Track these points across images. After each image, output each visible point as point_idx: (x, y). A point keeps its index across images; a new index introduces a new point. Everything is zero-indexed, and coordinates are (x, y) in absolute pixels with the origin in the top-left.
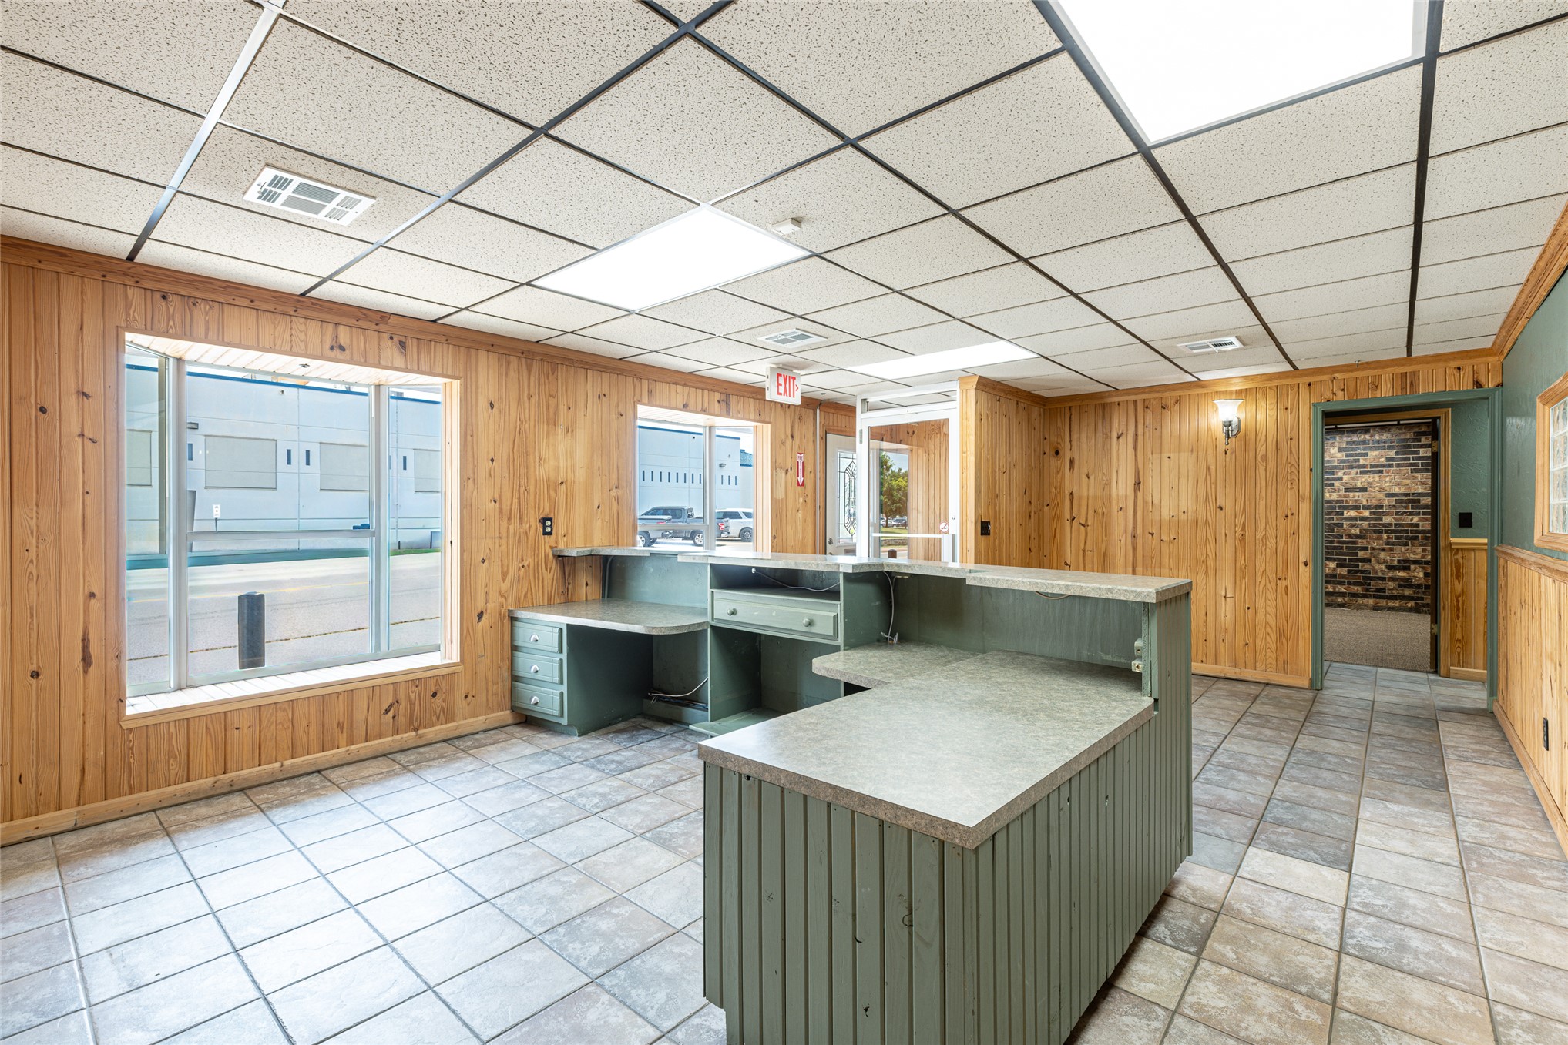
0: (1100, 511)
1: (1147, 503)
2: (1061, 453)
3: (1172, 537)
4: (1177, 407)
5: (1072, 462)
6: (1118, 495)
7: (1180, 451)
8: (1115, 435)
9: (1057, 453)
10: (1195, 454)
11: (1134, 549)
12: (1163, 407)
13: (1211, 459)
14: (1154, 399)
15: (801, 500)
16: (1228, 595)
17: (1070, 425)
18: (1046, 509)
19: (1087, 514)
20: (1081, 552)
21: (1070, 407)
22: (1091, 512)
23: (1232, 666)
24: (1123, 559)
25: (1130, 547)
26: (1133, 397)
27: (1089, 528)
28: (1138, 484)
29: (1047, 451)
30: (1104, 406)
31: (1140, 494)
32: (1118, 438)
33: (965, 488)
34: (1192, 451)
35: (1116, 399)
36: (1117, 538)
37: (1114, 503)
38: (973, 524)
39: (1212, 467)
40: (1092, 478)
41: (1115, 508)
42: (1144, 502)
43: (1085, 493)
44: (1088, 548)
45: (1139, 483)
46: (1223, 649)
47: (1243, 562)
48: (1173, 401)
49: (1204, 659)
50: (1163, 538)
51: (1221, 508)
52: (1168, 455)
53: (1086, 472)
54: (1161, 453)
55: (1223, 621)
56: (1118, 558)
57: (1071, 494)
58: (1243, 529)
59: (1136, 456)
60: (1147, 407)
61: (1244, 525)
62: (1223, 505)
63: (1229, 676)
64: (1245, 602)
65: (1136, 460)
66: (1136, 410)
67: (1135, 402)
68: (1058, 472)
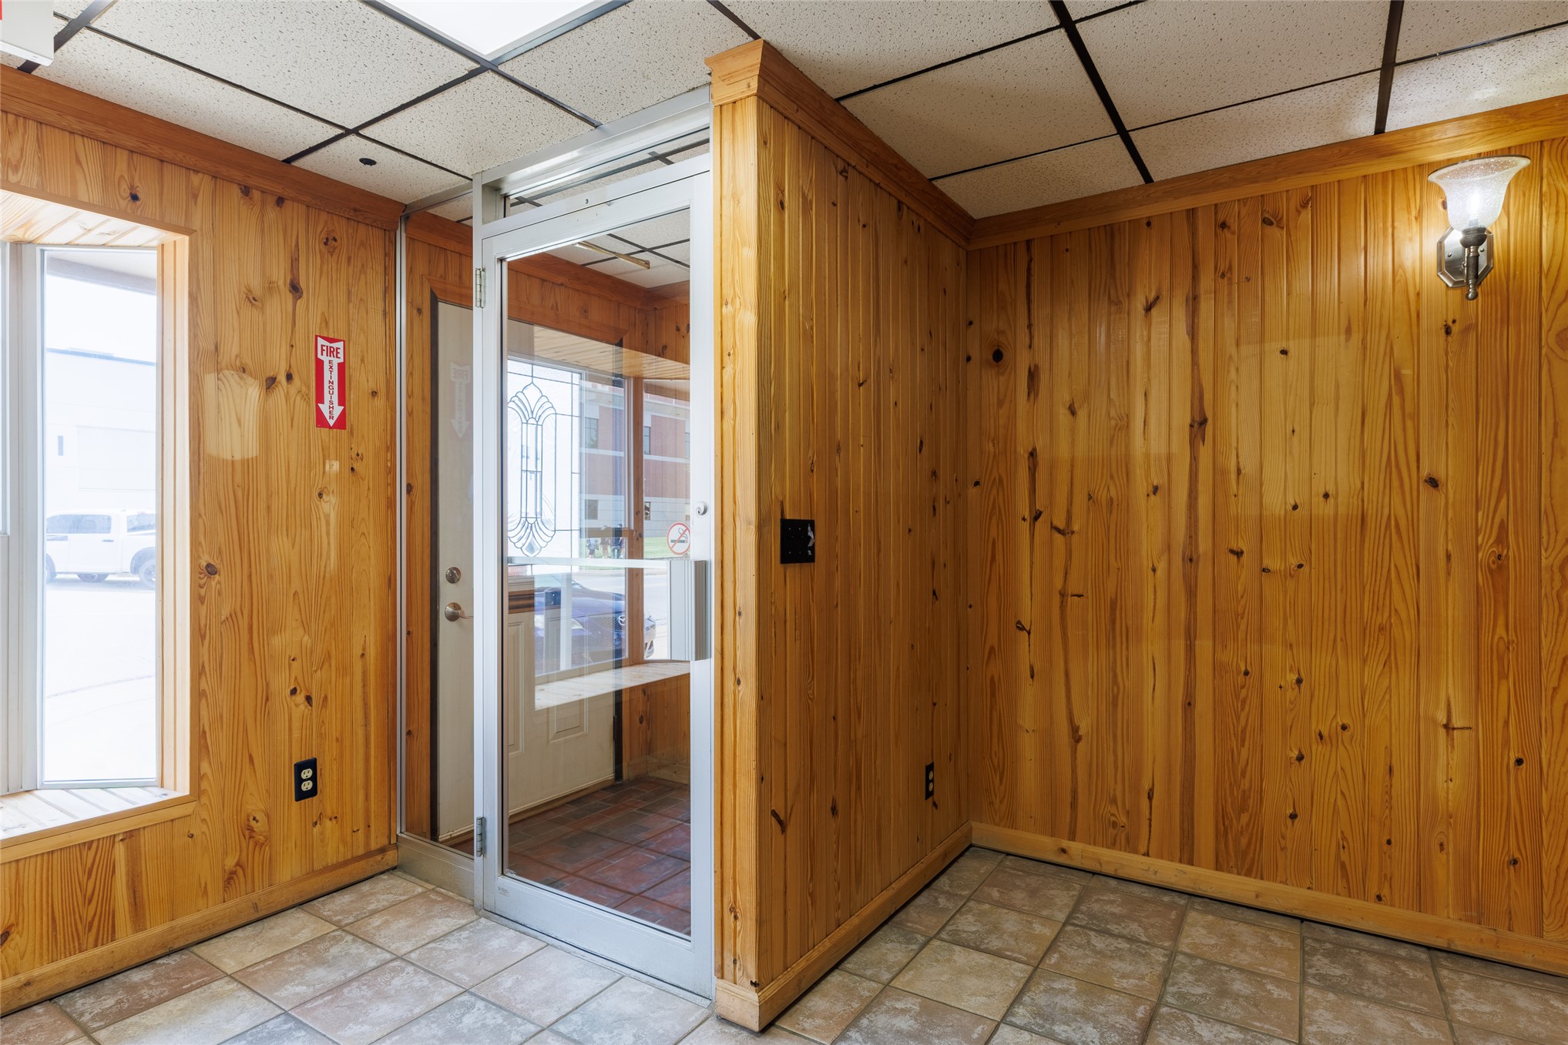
0: (1102, 496)
1: (1224, 472)
2: (1007, 355)
3: (1294, 561)
4: (1306, 216)
5: (1033, 375)
6: (1147, 456)
7: (1314, 335)
8: (1139, 304)
9: (998, 356)
10: (1356, 337)
11: (1191, 593)
12: (1267, 222)
13: (1401, 350)
14: (1243, 201)
15: (334, 466)
16: (1457, 722)
17: (1028, 286)
18: (973, 492)
19: (1070, 503)
20: (1057, 599)
21: (1029, 242)
22: (1080, 499)
23: (1470, 920)
24: (1160, 616)
25: (1178, 586)
26: (1186, 203)
27: (1075, 537)
28: (1199, 424)
29: (975, 354)
30: (1112, 232)
31: (1205, 452)
32: (1148, 309)
33: (729, 413)
34: (1348, 331)
35: (1142, 212)
36: (1146, 565)
37: (1139, 473)
38: (753, 528)
39: (1407, 372)
40: (1082, 414)
41: (1141, 487)
42: (1219, 473)
43: (1063, 451)
44: (1072, 588)
45: (1203, 422)
46: (1444, 871)
47: (1500, 631)
48: (1295, 202)
49: (1385, 892)
50: (1267, 562)
51: (1433, 482)
52: (1284, 346)
53: (1067, 397)
54: (1262, 341)
55: (1442, 794)
56: (1148, 614)
57: (1033, 454)
58: (1501, 539)
59: (1194, 352)
60: (1223, 225)
61: (1503, 527)
62: (1441, 475)
63: (1460, 946)
64: (1506, 742)
65: (1195, 364)
66: (1194, 234)
67: (1191, 213)
68: (1000, 403)
